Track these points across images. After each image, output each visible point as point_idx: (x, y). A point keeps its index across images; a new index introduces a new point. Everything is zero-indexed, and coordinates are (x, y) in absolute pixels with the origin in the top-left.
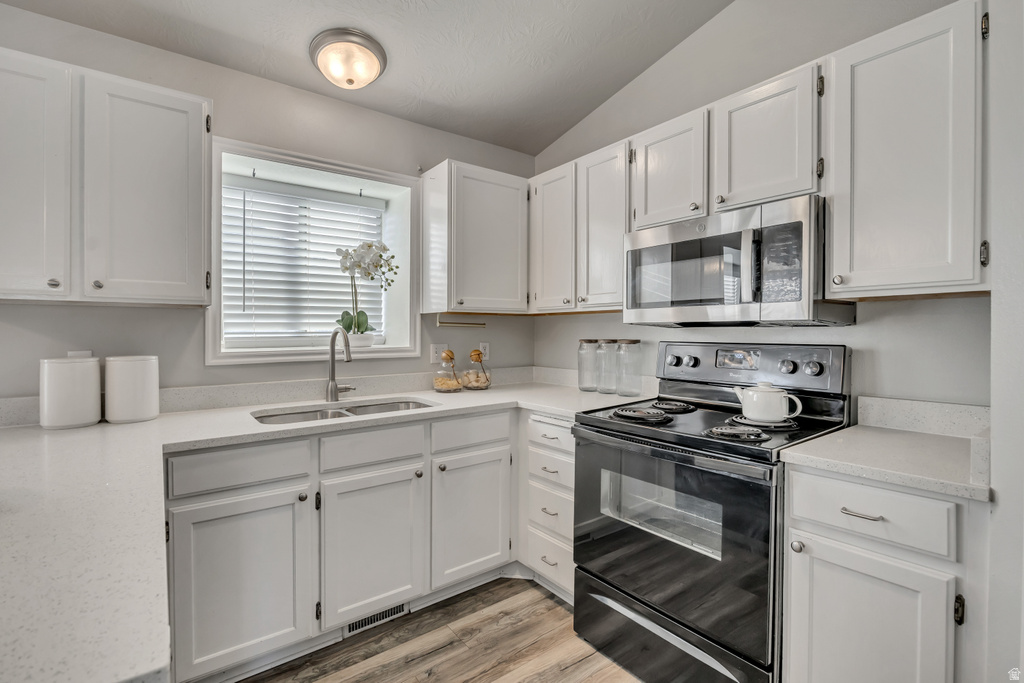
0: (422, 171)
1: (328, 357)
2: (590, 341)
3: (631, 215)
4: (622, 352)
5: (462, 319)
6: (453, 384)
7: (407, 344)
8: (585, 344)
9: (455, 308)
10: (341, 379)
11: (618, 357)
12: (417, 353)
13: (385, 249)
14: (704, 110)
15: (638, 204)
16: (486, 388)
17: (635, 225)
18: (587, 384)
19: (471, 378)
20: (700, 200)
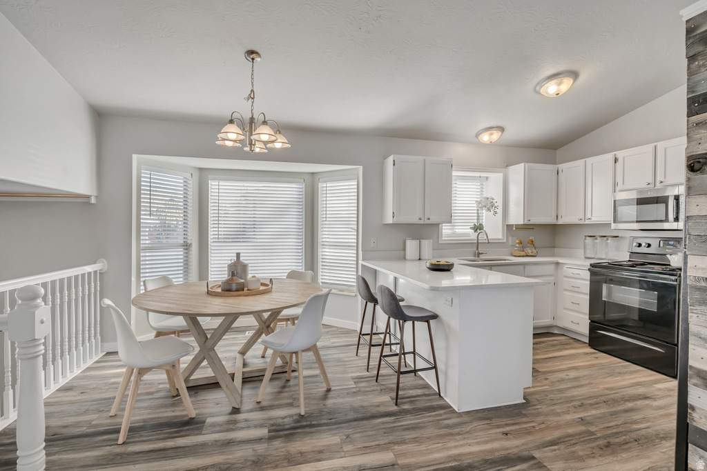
0: (507, 166)
1: (476, 241)
2: (591, 236)
3: (615, 184)
4: (609, 241)
5: (528, 227)
6: (522, 253)
7: (501, 237)
8: (588, 238)
9: (526, 222)
10: (481, 250)
11: (607, 244)
12: (505, 241)
13: (493, 199)
14: (654, 145)
15: (619, 180)
16: (535, 256)
17: (617, 189)
18: (588, 256)
19: (529, 251)
20: (651, 180)
